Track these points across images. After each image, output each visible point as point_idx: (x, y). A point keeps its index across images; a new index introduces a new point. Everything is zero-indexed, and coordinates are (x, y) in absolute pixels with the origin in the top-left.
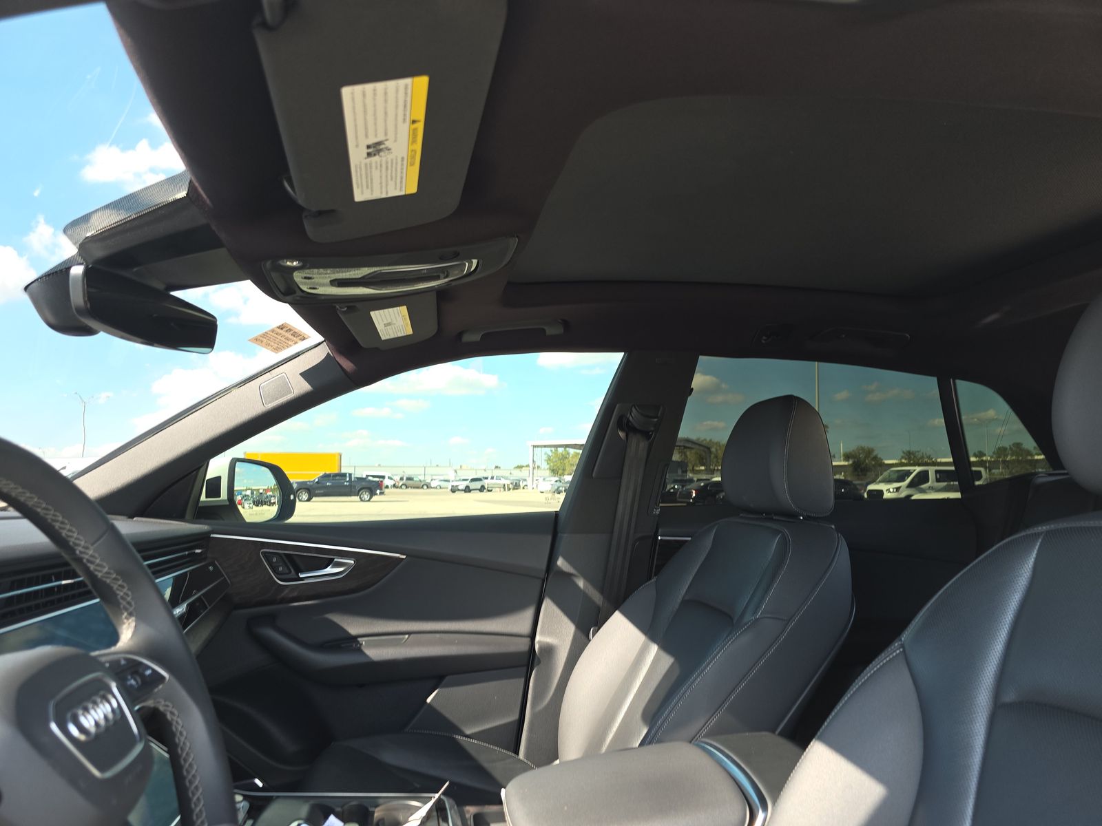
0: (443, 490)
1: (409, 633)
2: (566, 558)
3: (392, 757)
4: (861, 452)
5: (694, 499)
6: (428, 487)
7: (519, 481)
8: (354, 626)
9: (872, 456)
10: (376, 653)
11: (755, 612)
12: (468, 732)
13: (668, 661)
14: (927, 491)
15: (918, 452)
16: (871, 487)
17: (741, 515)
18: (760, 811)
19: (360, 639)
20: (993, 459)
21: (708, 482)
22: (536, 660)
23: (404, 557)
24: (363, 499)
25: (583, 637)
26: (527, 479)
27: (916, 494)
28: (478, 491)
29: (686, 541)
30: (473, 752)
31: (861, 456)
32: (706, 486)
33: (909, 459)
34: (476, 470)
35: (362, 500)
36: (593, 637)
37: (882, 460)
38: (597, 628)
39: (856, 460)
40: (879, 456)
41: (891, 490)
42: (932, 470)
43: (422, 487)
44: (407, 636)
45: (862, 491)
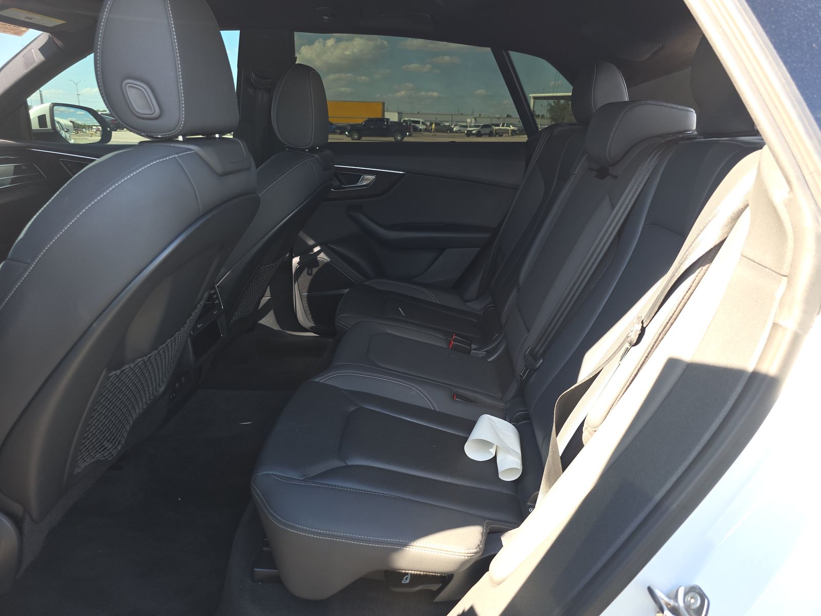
34: (491, 118)
43: (446, 132)
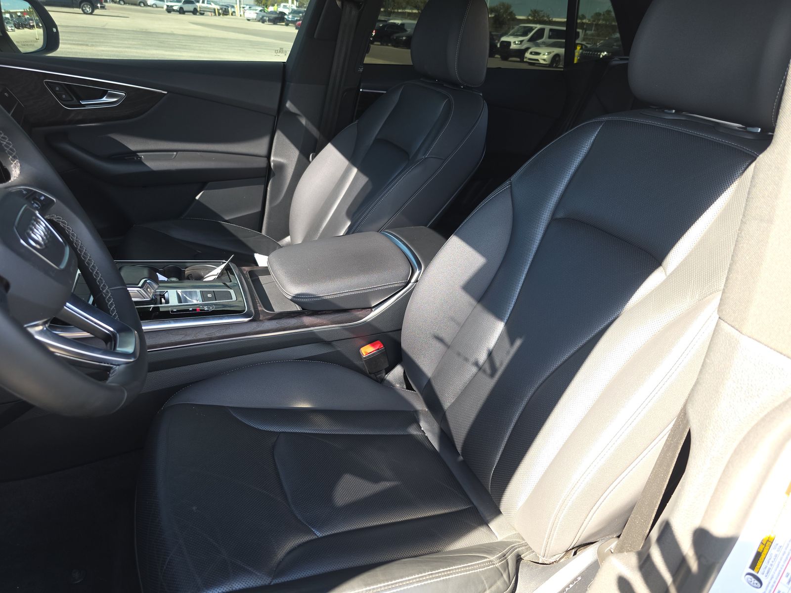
0: (159, 9)
1: (177, 151)
2: (293, 102)
3: (179, 234)
4: (502, 7)
5: (373, 37)
6: (145, 5)
7: (228, 7)
8: (133, 144)
9: (509, 12)
10: (155, 165)
11: (425, 154)
12: (227, 218)
13: (364, 180)
14: (541, 45)
15: (542, 11)
16: (504, 39)
17: (422, 79)
18: (418, 270)
19: (138, 154)
20: (589, 23)
21: (385, 23)
22: (272, 173)
23: (166, 92)
24: (86, 11)
25: (305, 160)
26: (235, 6)
27: (533, 47)
28: (191, 14)
29: (383, 93)
30: (233, 232)
31: (501, 11)
32: (384, 26)
33: (534, 16)
35: (85, 13)
36: (313, 159)
37: (515, 15)
38: (315, 154)
39: (497, 14)
40: (514, 12)
41: (517, 42)
42: (547, 28)
44: (175, 153)
45: (497, 41)
